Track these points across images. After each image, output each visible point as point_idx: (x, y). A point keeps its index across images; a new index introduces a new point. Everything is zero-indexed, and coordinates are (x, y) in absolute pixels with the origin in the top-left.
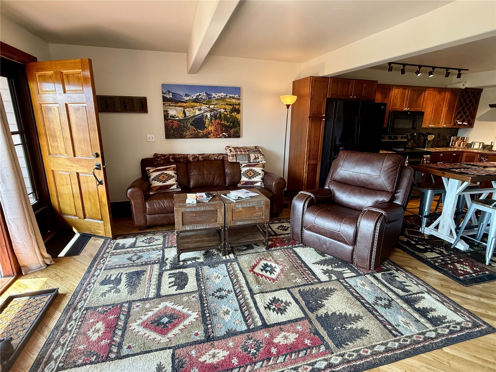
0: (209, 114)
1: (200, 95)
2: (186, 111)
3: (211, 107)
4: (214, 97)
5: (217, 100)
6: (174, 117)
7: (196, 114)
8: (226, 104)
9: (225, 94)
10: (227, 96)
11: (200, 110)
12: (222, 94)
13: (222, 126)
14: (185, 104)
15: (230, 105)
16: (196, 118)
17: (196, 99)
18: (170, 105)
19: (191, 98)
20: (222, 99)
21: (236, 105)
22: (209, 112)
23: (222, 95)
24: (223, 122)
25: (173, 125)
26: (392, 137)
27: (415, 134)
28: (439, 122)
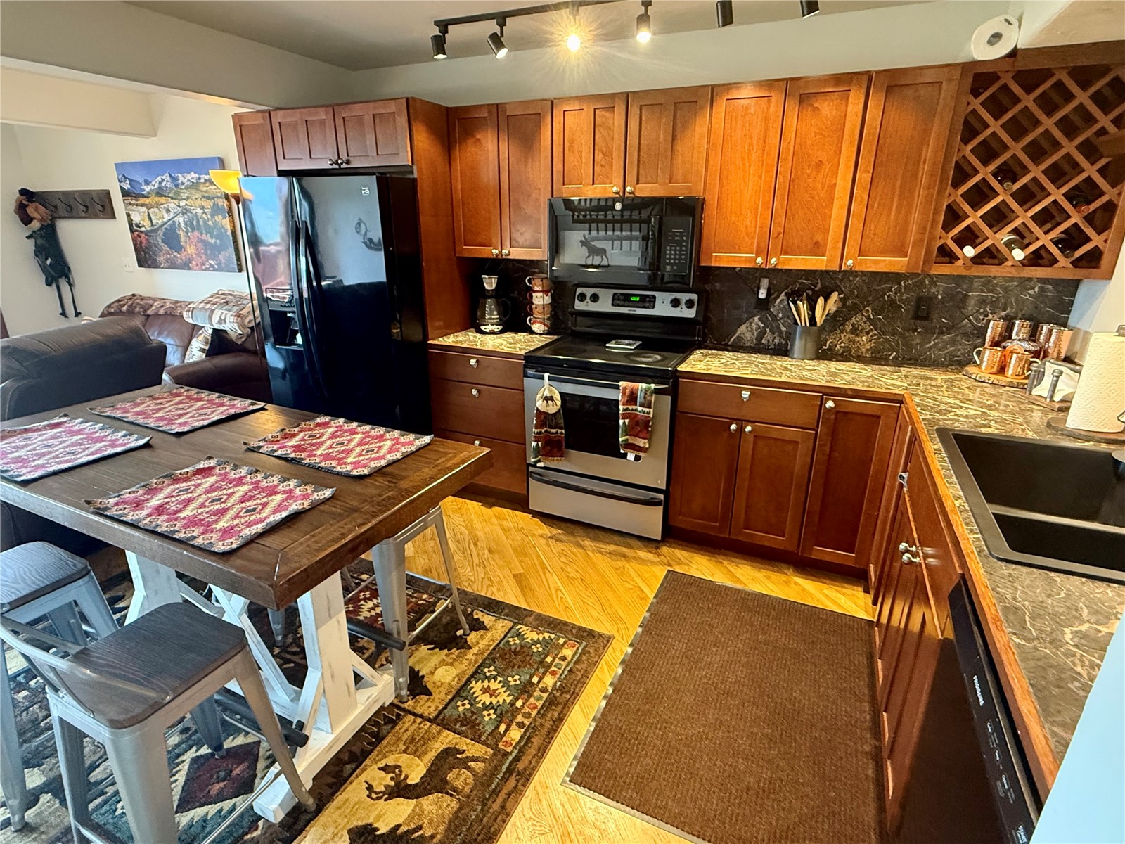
0: (181, 220)
1: (163, 180)
2: (151, 215)
3: (182, 203)
4: (183, 184)
5: (187, 188)
6: (139, 227)
7: (165, 220)
8: (203, 197)
9: (197, 176)
10: (200, 179)
11: (168, 211)
12: (193, 175)
13: (206, 246)
14: (147, 201)
15: (209, 198)
16: (166, 229)
17: (160, 188)
18: (130, 204)
19: (153, 188)
20: (194, 186)
21: (218, 197)
22: (181, 215)
23: (193, 178)
24: (204, 237)
25: (141, 242)
26: (634, 299)
27: (762, 294)
28: (816, 243)
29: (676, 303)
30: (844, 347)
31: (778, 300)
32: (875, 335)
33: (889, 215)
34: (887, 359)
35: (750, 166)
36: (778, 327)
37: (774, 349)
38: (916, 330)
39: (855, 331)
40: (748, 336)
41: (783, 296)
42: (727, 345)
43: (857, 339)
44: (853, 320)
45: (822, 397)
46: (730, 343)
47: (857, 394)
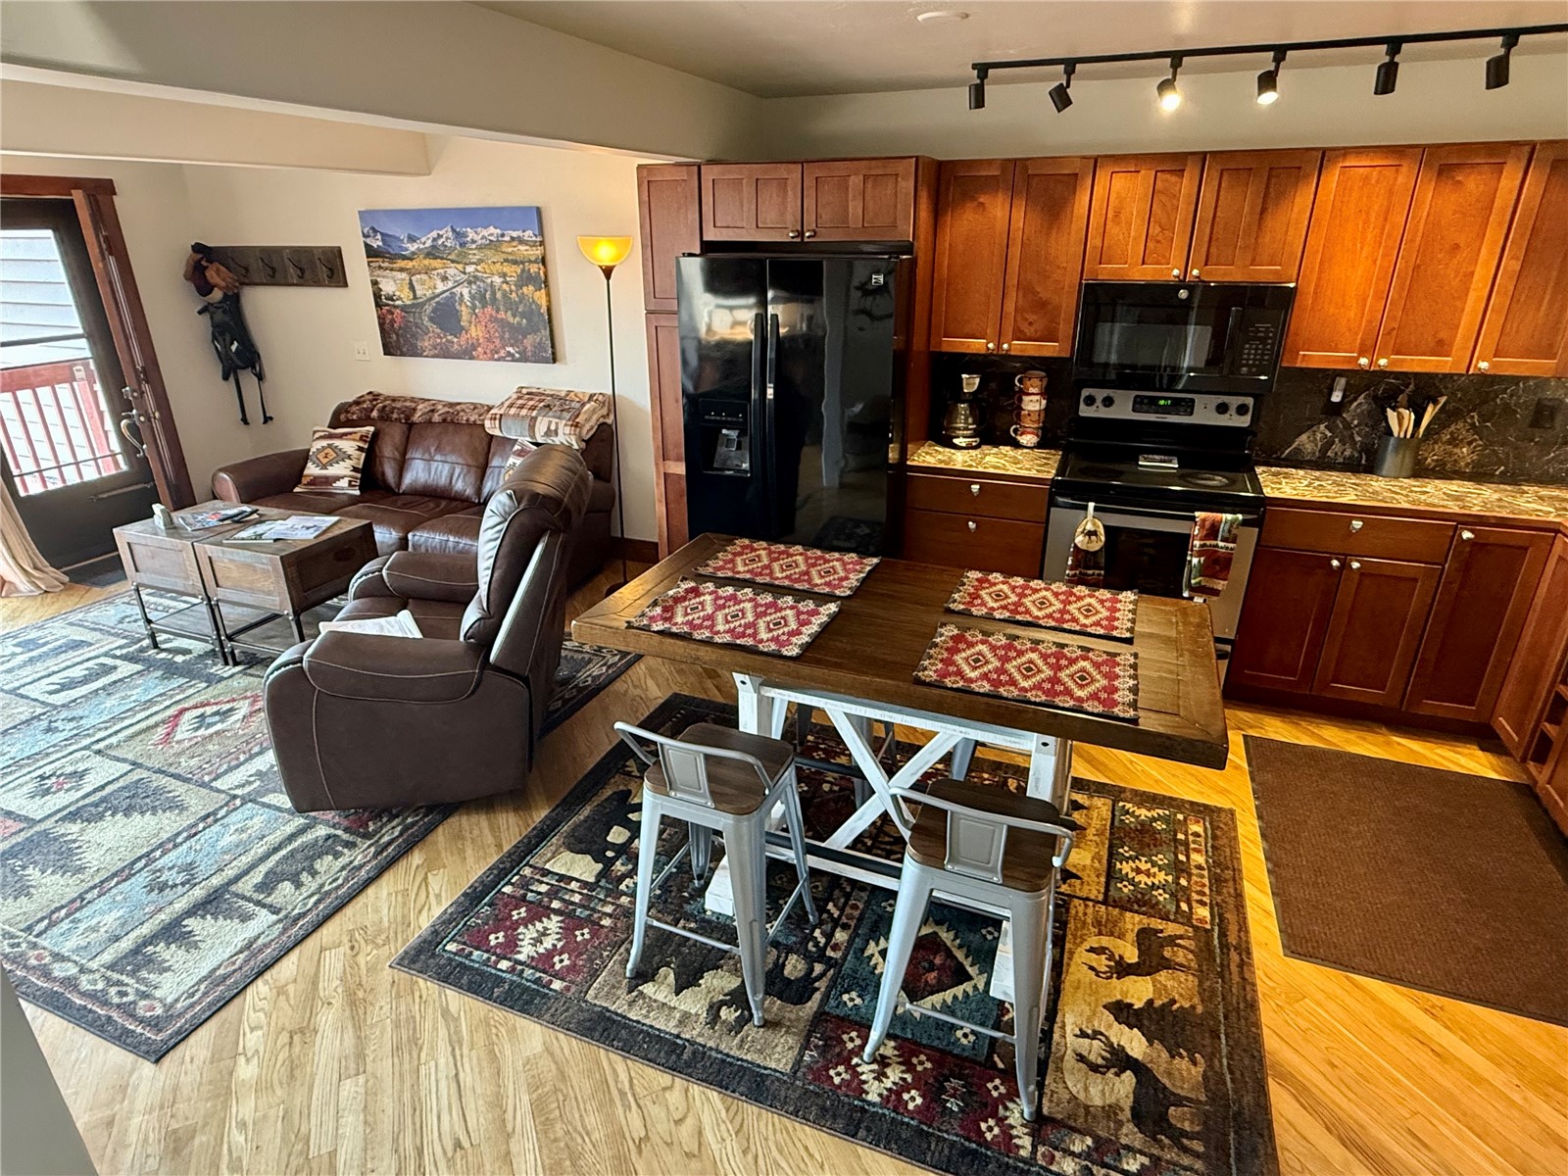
0: (466, 292)
1: (440, 236)
2: (415, 284)
3: (470, 269)
4: (473, 242)
5: (480, 248)
6: (393, 300)
7: (437, 291)
8: (506, 260)
9: (499, 231)
10: (503, 235)
11: (445, 279)
12: (492, 230)
13: (503, 327)
14: (410, 264)
15: (515, 262)
16: (437, 303)
17: (433, 247)
18: (380, 267)
19: (422, 246)
20: (493, 245)
21: (530, 261)
22: (465, 284)
23: (492, 235)
24: (501, 315)
25: (393, 321)
26: (1162, 402)
27: (1336, 397)
28: (1440, 342)
29: (1222, 409)
30: (1437, 460)
31: (1355, 404)
32: (1479, 445)
33: (1538, 309)
34: (1493, 475)
35: (1362, 248)
36: (1352, 437)
37: (1343, 464)
38: (1532, 440)
39: (1454, 441)
40: (1309, 447)
41: (1361, 399)
42: (1278, 458)
43: (1456, 450)
44: (1453, 428)
45: (1456, 526)
46: (1283, 456)
47: (1502, 522)
